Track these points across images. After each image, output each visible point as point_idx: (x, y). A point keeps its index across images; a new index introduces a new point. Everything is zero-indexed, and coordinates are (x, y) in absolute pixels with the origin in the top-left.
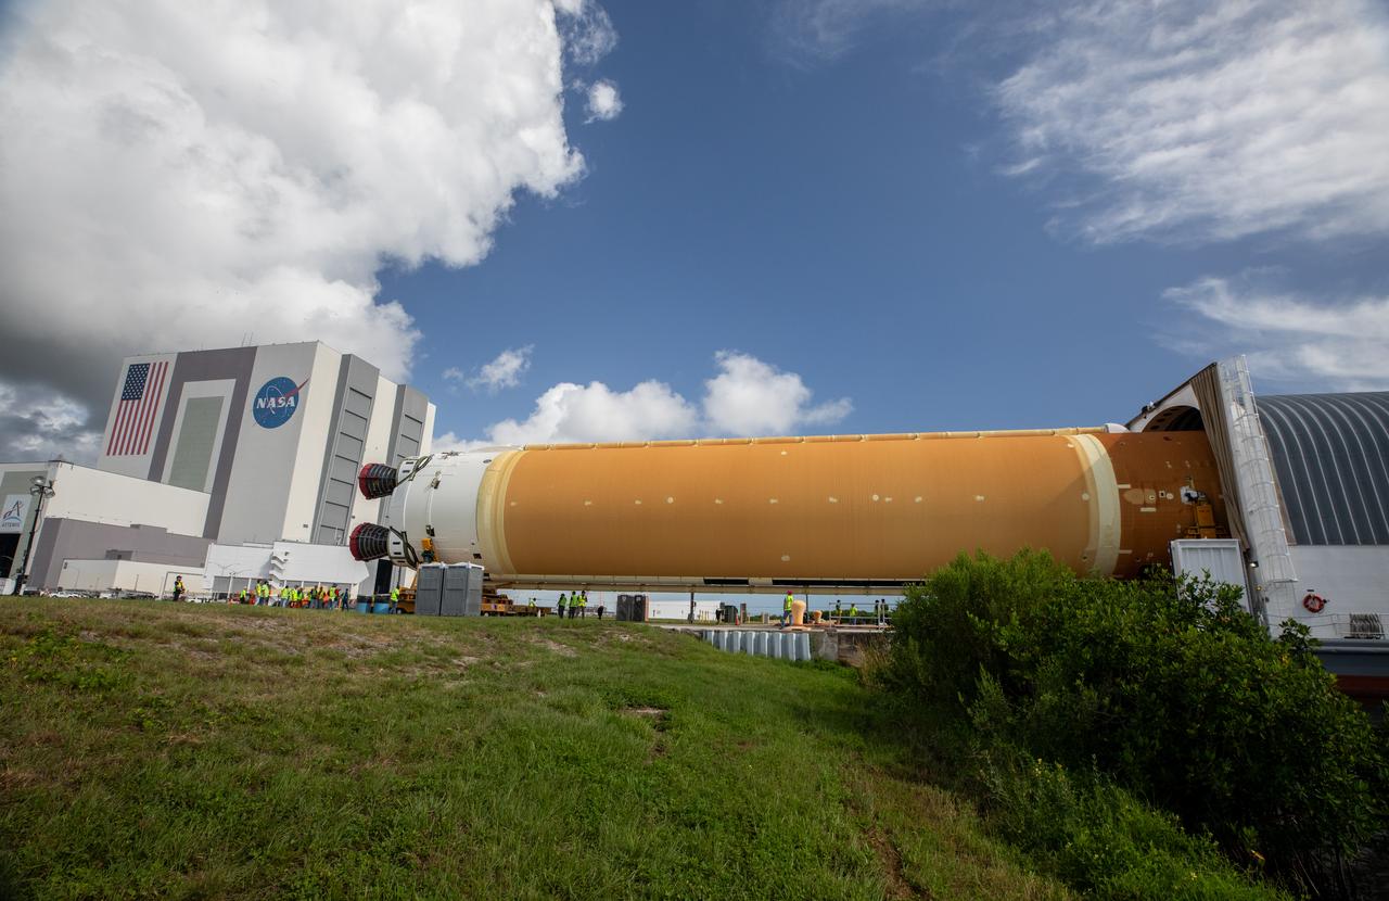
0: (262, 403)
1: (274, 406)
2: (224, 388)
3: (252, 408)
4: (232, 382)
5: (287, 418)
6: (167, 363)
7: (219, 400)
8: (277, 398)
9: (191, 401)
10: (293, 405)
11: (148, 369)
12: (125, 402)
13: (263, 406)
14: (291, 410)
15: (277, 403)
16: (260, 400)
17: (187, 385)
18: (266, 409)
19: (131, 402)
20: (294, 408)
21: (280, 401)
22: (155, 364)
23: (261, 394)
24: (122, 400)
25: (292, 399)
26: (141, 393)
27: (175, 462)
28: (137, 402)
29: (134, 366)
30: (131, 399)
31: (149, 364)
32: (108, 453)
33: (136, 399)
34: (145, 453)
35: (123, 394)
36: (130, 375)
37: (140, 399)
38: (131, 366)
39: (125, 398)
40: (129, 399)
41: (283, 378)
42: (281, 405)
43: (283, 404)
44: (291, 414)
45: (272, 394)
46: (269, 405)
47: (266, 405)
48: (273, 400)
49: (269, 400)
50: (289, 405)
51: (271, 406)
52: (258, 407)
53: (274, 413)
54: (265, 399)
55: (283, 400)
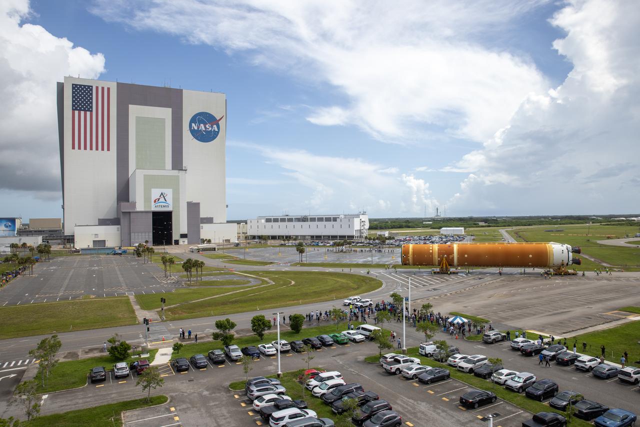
0: (195, 126)
1: (204, 129)
2: (165, 113)
3: (189, 129)
4: (169, 110)
5: (214, 138)
6: (109, 89)
7: (163, 121)
8: (205, 125)
9: (139, 119)
10: (216, 130)
11: (91, 90)
13: (196, 128)
14: (216, 133)
15: (205, 127)
16: (193, 125)
18: (199, 131)
19: (82, 113)
20: (218, 132)
21: (207, 126)
22: (97, 88)
23: (193, 120)
24: (73, 109)
25: (215, 126)
26: (91, 107)
27: (137, 158)
28: (88, 113)
29: (76, 85)
30: (82, 110)
31: (92, 87)
32: (73, 148)
33: (89, 110)
34: (108, 149)
35: (73, 106)
36: (75, 92)
37: (91, 111)
38: (73, 85)
39: (76, 109)
40: (80, 110)
41: (206, 113)
42: (208, 129)
43: (210, 129)
44: (217, 136)
45: (201, 122)
46: (200, 128)
47: (198, 128)
48: (202, 125)
49: (200, 125)
50: (214, 130)
51: (202, 129)
52: (193, 129)
53: (205, 133)
54: (197, 124)
55: (209, 126)
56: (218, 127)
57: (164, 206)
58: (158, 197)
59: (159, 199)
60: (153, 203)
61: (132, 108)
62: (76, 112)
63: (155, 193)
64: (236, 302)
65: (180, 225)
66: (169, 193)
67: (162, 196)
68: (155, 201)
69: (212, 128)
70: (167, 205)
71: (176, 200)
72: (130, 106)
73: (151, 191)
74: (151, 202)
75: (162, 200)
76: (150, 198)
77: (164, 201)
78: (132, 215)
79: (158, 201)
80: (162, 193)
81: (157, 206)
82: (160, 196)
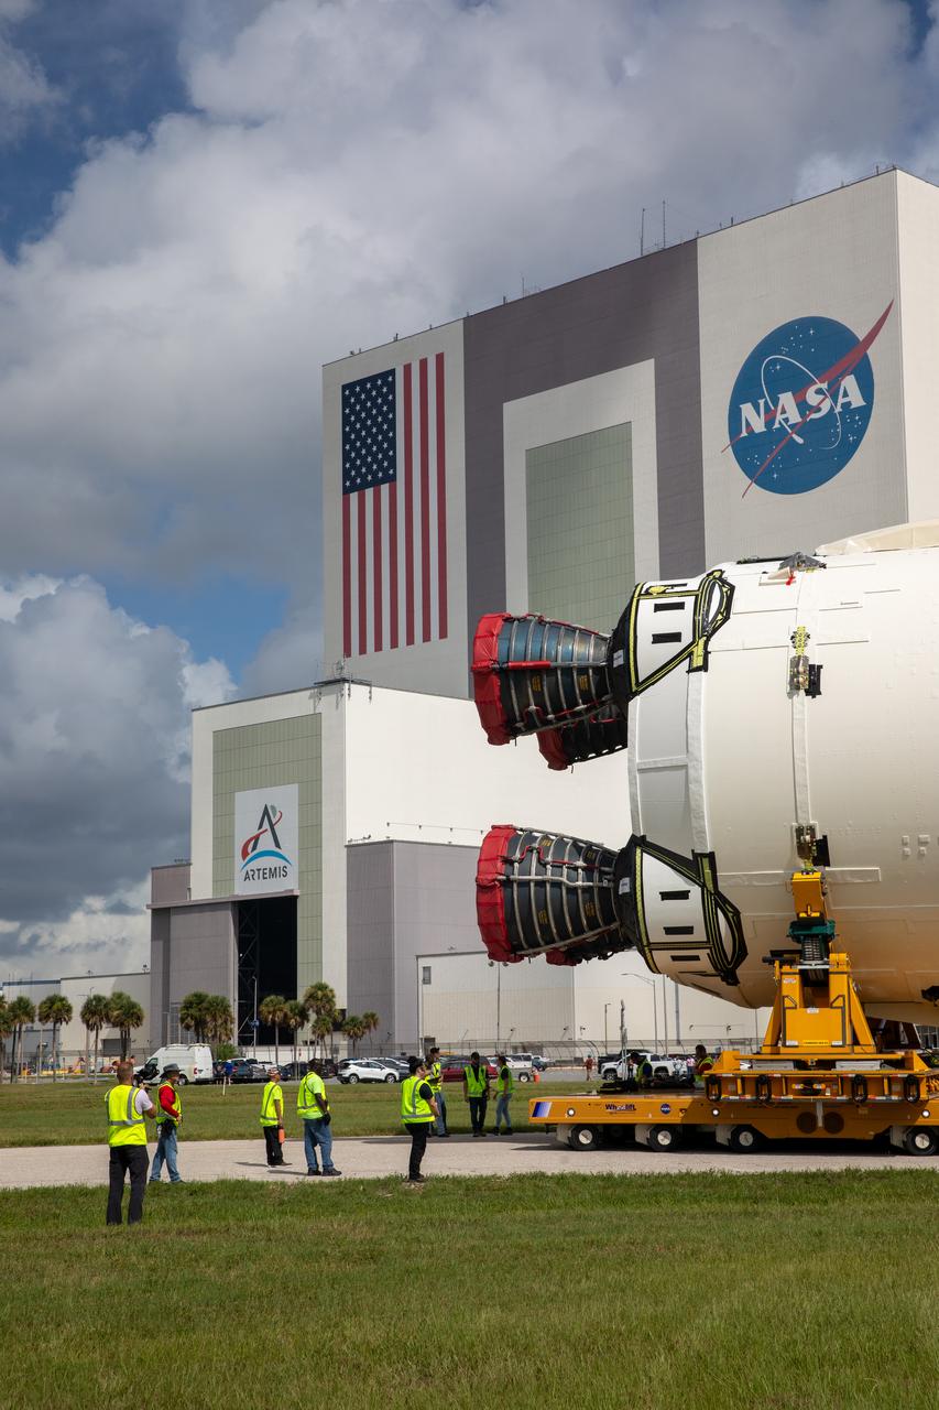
0: (754, 420)
1: (794, 417)
3: (727, 441)
4: (644, 372)
5: (847, 452)
6: (440, 358)
7: (620, 434)
10: (857, 401)
11: (392, 387)
12: (354, 497)
13: (759, 425)
14: (857, 421)
15: (803, 407)
16: (747, 410)
17: (513, 411)
18: (774, 435)
19: (370, 493)
20: (865, 413)
21: (812, 397)
22: (407, 369)
24: (346, 491)
25: (850, 383)
26: (393, 464)
28: (385, 488)
29: (352, 387)
30: (369, 484)
31: (392, 372)
32: (348, 651)
33: (383, 481)
34: (443, 634)
35: (345, 475)
36: (349, 416)
37: (392, 479)
38: (344, 388)
39: (353, 487)
40: (361, 489)
41: (801, 321)
42: (818, 409)
43: (826, 407)
44: (861, 432)
46: (779, 417)
47: (769, 422)
48: (787, 399)
49: (776, 401)
50: (846, 406)
51: (786, 420)
52: (744, 434)
53: (800, 440)
54: (762, 402)
55: (819, 391)
56: (867, 388)
57: (273, 873)
58: (256, 832)
59: (257, 838)
60: (238, 860)
61: (511, 413)
67: (266, 825)
68: (245, 853)
69: (835, 397)
70: (282, 863)
73: (232, 800)
74: (231, 855)
75: (266, 842)
76: (232, 837)
77: (273, 848)
78: (173, 921)
79: (254, 848)
80: (266, 812)
81: (251, 873)
82: (260, 827)
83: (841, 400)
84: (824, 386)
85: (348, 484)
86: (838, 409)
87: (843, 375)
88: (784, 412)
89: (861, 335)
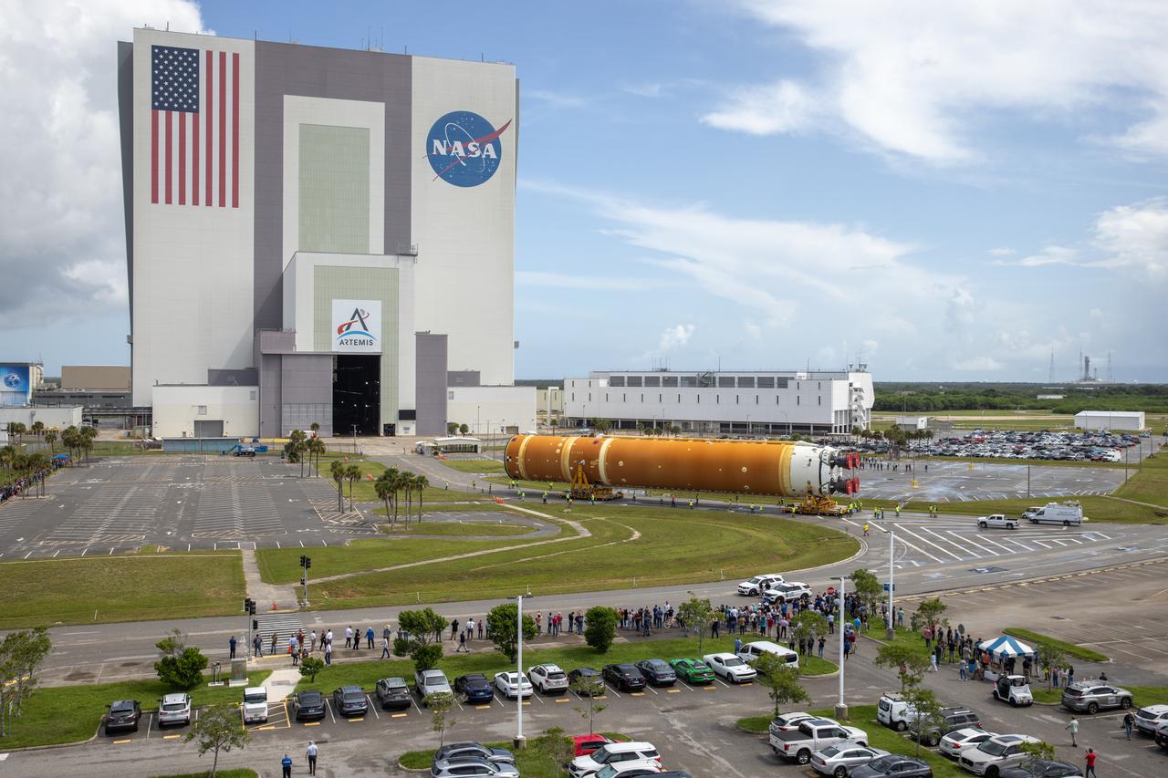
0: (441, 148)
1: (462, 153)
2: (369, 116)
3: (425, 153)
4: (378, 109)
5: (487, 176)
6: (236, 57)
7: (363, 134)
8: (465, 143)
10: (493, 155)
11: (196, 60)
13: (443, 152)
14: (493, 164)
15: (466, 150)
16: (437, 143)
18: (450, 157)
19: (176, 116)
20: (497, 162)
21: (471, 147)
22: (209, 54)
23: (437, 132)
24: (154, 108)
25: (489, 147)
26: (196, 102)
27: (302, 223)
28: (189, 116)
29: (161, 49)
30: (176, 110)
31: (197, 51)
32: (155, 200)
33: (188, 110)
34: (235, 204)
35: (155, 98)
36: (158, 65)
37: (196, 112)
38: (154, 47)
39: (161, 107)
40: (170, 109)
41: (467, 113)
42: (474, 153)
43: (478, 154)
44: (494, 170)
45: (455, 136)
46: (454, 151)
47: (449, 151)
48: (458, 144)
49: (453, 144)
50: (488, 156)
51: (458, 153)
52: (435, 153)
53: (464, 164)
54: (445, 142)
55: (475, 146)
56: (498, 150)
57: (362, 343)
58: (349, 320)
59: (350, 325)
60: (335, 334)
61: (290, 101)
62: (162, 114)
63: (341, 311)
64: (484, 574)
65: (400, 388)
66: (373, 309)
67: (357, 318)
68: (340, 330)
69: (482, 150)
70: (369, 339)
71: (390, 327)
72: (286, 97)
73: (330, 304)
74: (330, 331)
75: (357, 326)
76: (330, 322)
77: (362, 329)
78: (284, 360)
79: (348, 329)
80: (357, 311)
81: (345, 342)
82: (353, 318)
83: (485, 153)
84: (478, 144)
85: (157, 104)
86: (484, 156)
87: (487, 142)
88: (456, 149)
89: (497, 128)
